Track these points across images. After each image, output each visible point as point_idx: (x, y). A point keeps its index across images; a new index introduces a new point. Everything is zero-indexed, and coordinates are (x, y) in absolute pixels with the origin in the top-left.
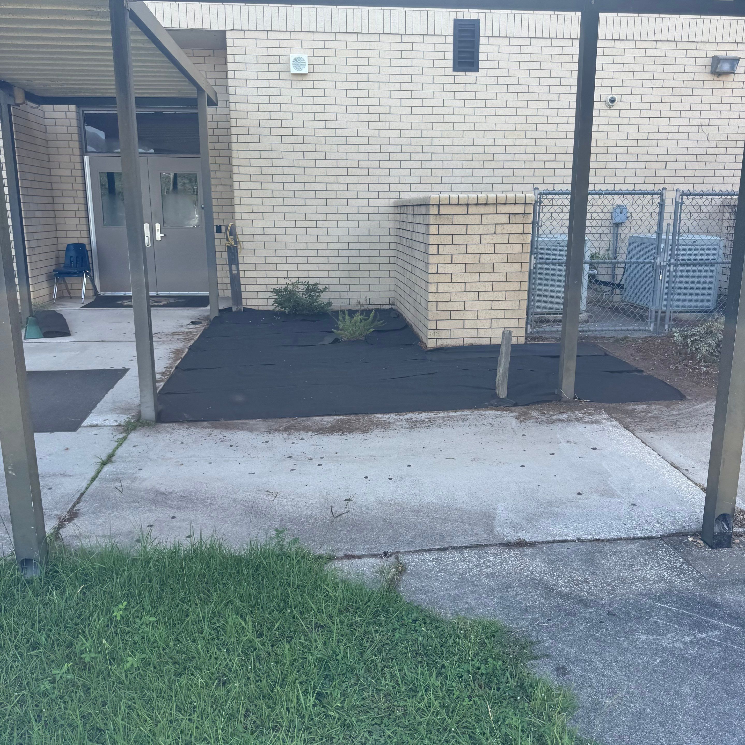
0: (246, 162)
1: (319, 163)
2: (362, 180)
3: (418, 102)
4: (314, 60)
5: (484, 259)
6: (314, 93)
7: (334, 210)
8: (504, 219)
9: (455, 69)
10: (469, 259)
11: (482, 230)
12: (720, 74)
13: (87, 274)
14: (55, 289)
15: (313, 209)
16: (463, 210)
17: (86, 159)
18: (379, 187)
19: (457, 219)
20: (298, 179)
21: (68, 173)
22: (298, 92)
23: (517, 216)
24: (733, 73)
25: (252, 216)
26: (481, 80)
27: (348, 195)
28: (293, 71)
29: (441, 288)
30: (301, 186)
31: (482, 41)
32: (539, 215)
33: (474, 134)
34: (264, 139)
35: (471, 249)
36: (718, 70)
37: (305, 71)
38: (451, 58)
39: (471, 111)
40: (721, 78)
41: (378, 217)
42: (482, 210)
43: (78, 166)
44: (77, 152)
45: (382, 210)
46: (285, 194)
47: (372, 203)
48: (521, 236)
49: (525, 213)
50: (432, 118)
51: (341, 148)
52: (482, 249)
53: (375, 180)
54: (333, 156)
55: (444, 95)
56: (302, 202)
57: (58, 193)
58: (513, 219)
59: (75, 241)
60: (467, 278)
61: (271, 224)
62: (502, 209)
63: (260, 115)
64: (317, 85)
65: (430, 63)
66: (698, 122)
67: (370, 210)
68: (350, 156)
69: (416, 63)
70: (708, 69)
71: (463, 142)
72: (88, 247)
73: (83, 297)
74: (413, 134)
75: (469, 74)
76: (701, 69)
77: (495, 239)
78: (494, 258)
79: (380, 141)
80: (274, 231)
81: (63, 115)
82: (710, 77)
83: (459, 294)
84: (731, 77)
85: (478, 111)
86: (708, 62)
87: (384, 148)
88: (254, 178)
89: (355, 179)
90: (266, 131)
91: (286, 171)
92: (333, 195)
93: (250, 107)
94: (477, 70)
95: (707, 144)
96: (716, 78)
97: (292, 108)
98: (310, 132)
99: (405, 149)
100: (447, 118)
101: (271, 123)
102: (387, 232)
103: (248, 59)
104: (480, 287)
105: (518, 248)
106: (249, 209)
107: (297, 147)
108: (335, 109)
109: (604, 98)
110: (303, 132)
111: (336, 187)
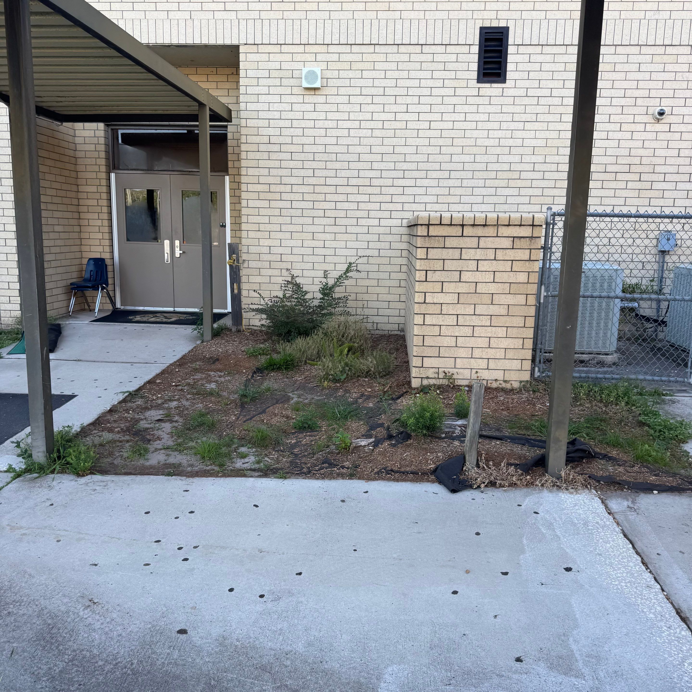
0: (255, 180)
1: (329, 181)
2: (373, 198)
3: (438, 117)
4: (328, 74)
5: (481, 288)
6: (327, 107)
7: (343, 229)
8: (507, 243)
9: (479, 81)
10: (462, 288)
11: (479, 254)
14: (73, 301)
15: (321, 229)
16: (458, 231)
17: (113, 175)
18: (391, 207)
19: (449, 242)
20: (307, 197)
21: (94, 189)
22: (310, 107)
23: (522, 239)
25: (259, 235)
26: (507, 92)
27: (359, 214)
28: (305, 85)
29: (429, 320)
30: (310, 205)
31: (511, 50)
32: (552, 239)
33: (498, 150)
34: (274, 156)
35: (466, 276)
37: (317, 85)
38: (476, 69)
39: (496, 126)
41: (390, 238)
42: (480, 231)
43: (104, 182)
44: (103, 169)
45: (394, 230)
46: (293, 212)
47: (383, 222)
48: (527, 263)
49: (532, 237)
50: (453, 134)
51: (352, 166)
52: (478, 277)
53: (388, 198)
54: (344, 174)
55: (466, 108)
56: (309, 220)
57: (85, 209)
58: (518, 243)
59: (98, 256)
60: (460, 309)
61: (277, 243)
62: (504, 231)
63: (271, 131)
64: (330, 99)
65: (452, 75)
67: (381, 230)
68: (362, 174)
69: (436, 74)
71: (485, 158)
73: (97, 310)
74: (430, 150)
75: (494, 85)
77: (494, 266)
78: (493, 288)
79: (395, 158)
80: (280, 250)
81: (92, 133)
83: (450, 327)
85: (504, 126)
87: (399, 166)
88: (262, 196)
89: (366, 198)
90: (276, 148)
91: (295, 188)
92: (343, 213)
93: (261, 123)
94: (504, 81)
97: (303, 124)
98: (321, 149)
99: (421, 166)
100: (468, 134)
101: (281, 140)
102: (398, 253)
103: (260, 74)
104: (475, 321)
105: (523, 278)
106: (256, 227)
107: (307, 165)
108: (348, 124)
109: (650, 111)
110: (314, 149)
111: (346, 206)
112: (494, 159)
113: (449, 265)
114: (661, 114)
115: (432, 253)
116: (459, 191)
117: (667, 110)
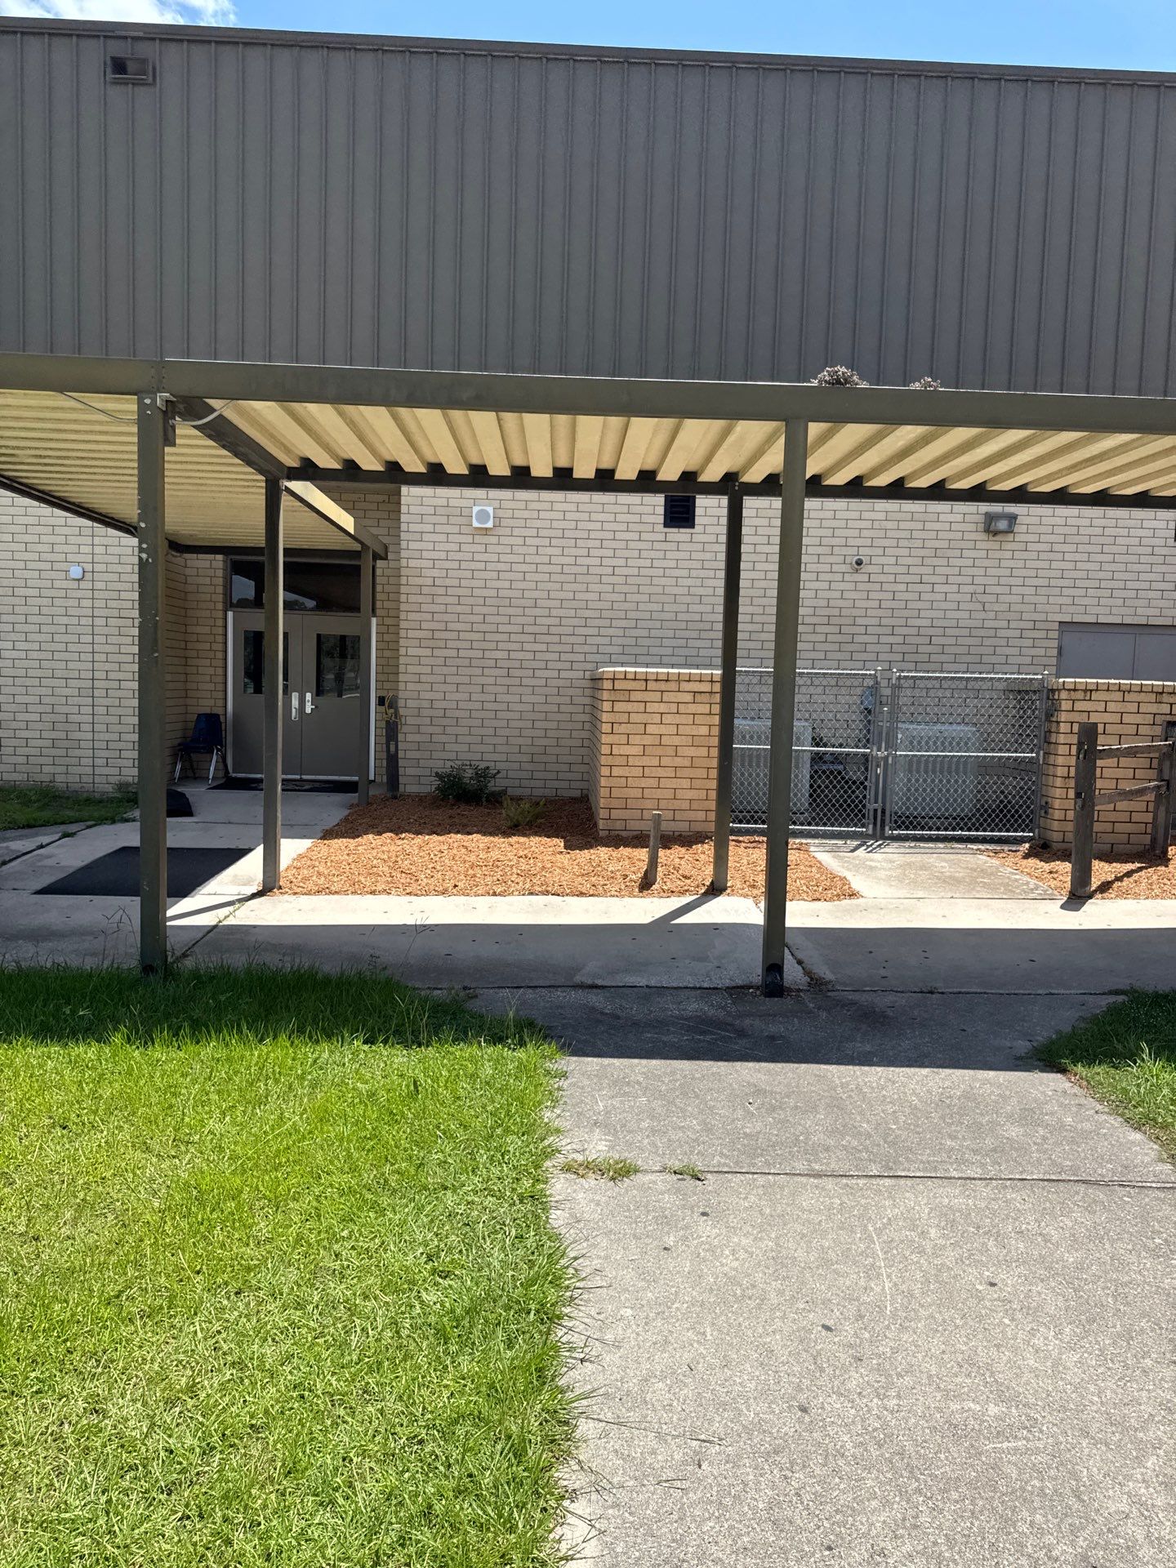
0: (416, 625)
1: (501, 628)
2: (552, 648)
3: (622, 562)
4: (501, 513)
5: (665, 740)
6: (499, 549)
7: (517, 682)
8: (689, 697)
9: (666, 525)
10: (647, 740)
11: (663, 708)
12: (995, 533)
13: (218, 750)
14: (179, 767)
15: (491, 680)
16: (641, 685)
17: (230, 614)
18: (572, 658)
19: (635, 696)
20: (476, 645)
21: (207, 630)
22: (482, 548)
23: (701, 694)
24: (1012, 532)
25: (418, 687)
26: (696, 538)
27: (535, 664)
28: (476, 524)
29: (616, 772)
30: (480, 654)
33: (688, 599)
34: (438, 600)
35: (650, 729)
36: (991, 529)
37: (490, 525)
38: (662, 512)
39: (685, 573)
40: (998, 538)
41: (571, 692)
42: (663, 686)
43: (220, 623)
44: (220, 606)
45: (576, 683)
46: (459, 662)
47: (563, 674)
48: (708, 716)
49: (711, 692)
50: (638, 580)
51: (528, 612)
52: (663, 730)
53: (568, 648)
54: (518, 620)
55: (653, 554)
56: (479, 671)
57: (193, 654)
58: (699, 698)
59: (208, 711)
60: (646, 761)
61: (442, 697)
62: (685, 686)
63: (435, 573)
64: (503, 540)
65: (636, 518)
66: (971, 589)
67: (561, 683)
68: (539, 621)
69: (620, 517)
70: (981, 527)
71: (675, 608)
72: (222, 719)
73: (211, 777)
74: (615, 597)
75: (682, 530)
76: (972, 527)
77: (678, 719)
78: (676, 740)
79: (575, 604)
80: (444, 704)
81: (207, 564)
82: (984, 536)
83: (636, 778)
84: (1010, 537)
85: (694, 573)
86: (981, 519)
87: (580, 613)
88: (424, 643)
89: (543, 647)
90: (442, 591)
91: (463, 635)
92: (517, 664)
93: (425, 564)
94: (693, 526)
95: (983, 615)
96: (991, 538)
97: (473, 566)
98: (493, 593)
99: (605, 614)
100: (656, 581)
101: (448, 582)
102: (580, 709)
103: (424, 510)
104: (661, 772)
105: (704, 730)
106: (415, 678)
108: (524, 568)
109: (848, 560)
110: (485, 593)
111: (521, 655)
112: (684, 608)
113: (634, 718)
114: (859, 563)
115: (619, 707)
116: (647, 642)
117: (865, 560)
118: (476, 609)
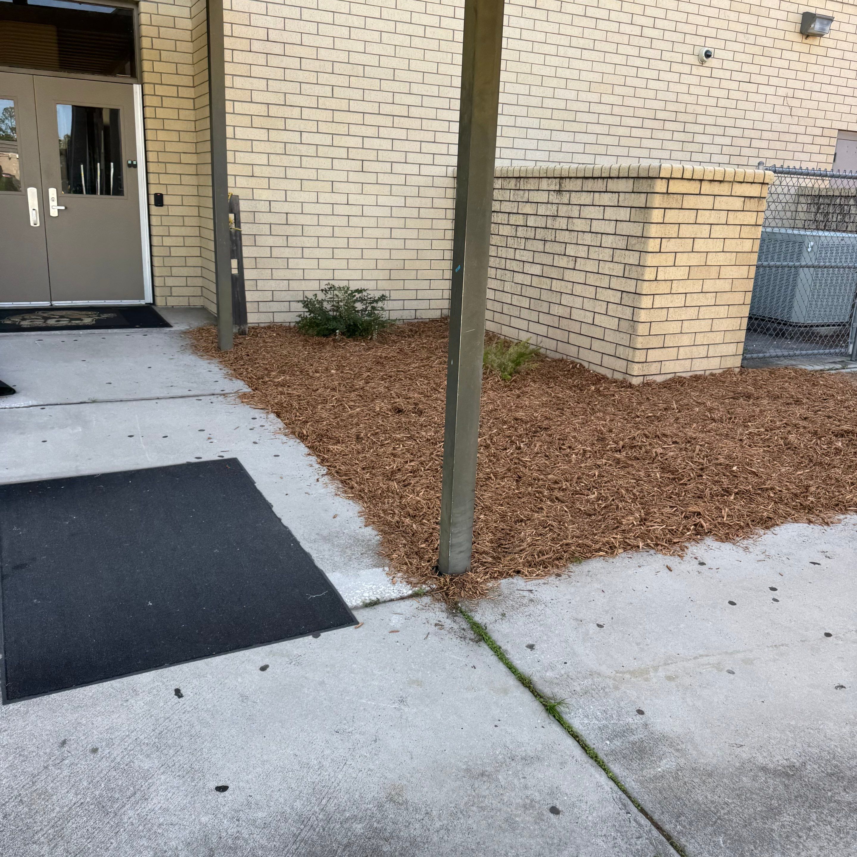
0: (246, 96)
1: (354, 106)
2: (412, 135)
5: (711, 259)
7: (373, 178)
8: (739, 204)
10: (694, 260)
11: (713, 218)
12: (808, 35)
15: (343, 176)
16: (696, 187)
19: (687, 202)
20: (323, 127)
23: (752, 199)
24: (823, 36)
25: (252, 182)
27: (394, 156)
30: (327, 140)
33: (554, 82)
34: (274, 61)
35: (698, 245)
36: (807, 30)
40: (809, 41)
41: (432, 192)
42: (716, 189)
45: (438, 182)
46: (304, 150)
47: (424, 170)
48: (753, 227)
49: (760, 197)
51: (385, 85)
52: (710, 245)
53: (430, 136)
54: (374, 96)
55: (522, 23)
56: (327, 163)
58: (748, 205)
60: (689, 286)
61: (281, 196)
62: (737, 189)
66: (784, 92)
67: (421, 181)
68: (398, 98)
70: (798, 29)
76: (791, 27)
77: (725, 232)
78: (722, 259)
80: (286, 207)
82: (797, 37)
84: (819, 41)
86: (799, 19)
88: (257, 122)
90: (277, 49)
91: (306, 113)
92: (372, 155)
95: (789, 120)
96: (804, 41)
98: (343, 56)
100: (524, 57)
101: (286, 37)
102: (441, 214)
104: (702, 299)
105: (748, 246)
106: (248, 171)
109: (697, 50)
110: (334, 55)
111: (376, 143)
113: (684, 230)
114: (708, 55)
115: (669, 216)
118: (323, 78)
